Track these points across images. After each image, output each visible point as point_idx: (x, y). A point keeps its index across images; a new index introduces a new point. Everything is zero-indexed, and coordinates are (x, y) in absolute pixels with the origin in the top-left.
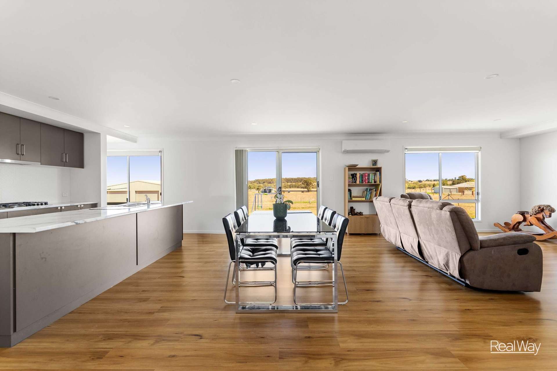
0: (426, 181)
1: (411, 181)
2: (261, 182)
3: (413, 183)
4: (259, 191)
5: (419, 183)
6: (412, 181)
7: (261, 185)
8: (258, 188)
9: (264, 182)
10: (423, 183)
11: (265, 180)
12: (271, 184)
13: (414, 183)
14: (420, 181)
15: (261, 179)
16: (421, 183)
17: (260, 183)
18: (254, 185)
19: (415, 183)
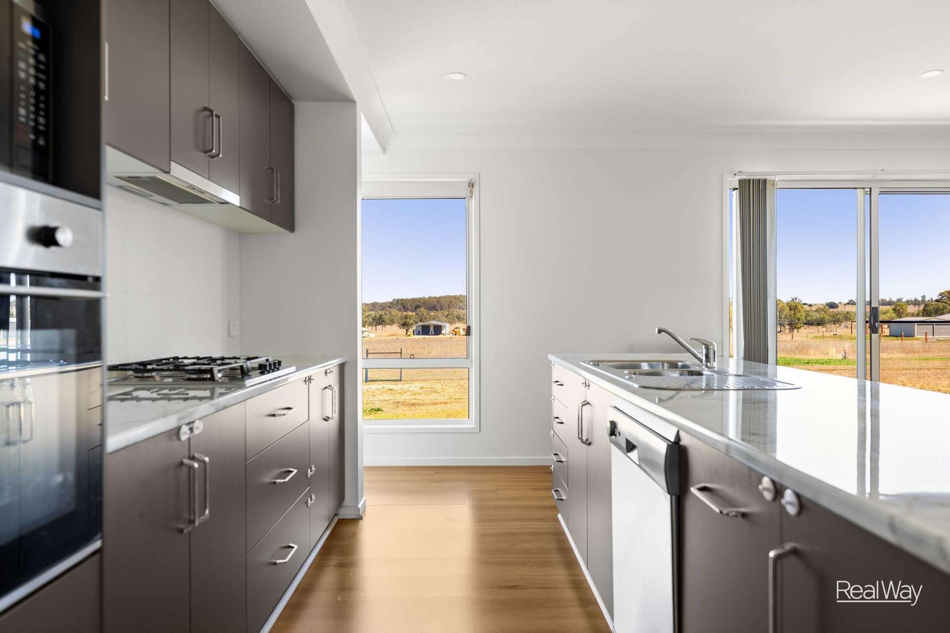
0: (848, 304)
1: (808, 303)
2: (409, 306)
3: (814, 308)
4: (407, 331)
5: (831, 310)
6: (810, 306)
7: (410, 313)
8: (404, 321)
9: (417, 307)
10: (841, 309)
11: (419, 300)
12: (436, 310)
13: (816, 311)
14: (832, 305)
15: (409, 298)
16: (834, 310)
17: (405, 308)
18: (390, 313)
19: (823, 310)
